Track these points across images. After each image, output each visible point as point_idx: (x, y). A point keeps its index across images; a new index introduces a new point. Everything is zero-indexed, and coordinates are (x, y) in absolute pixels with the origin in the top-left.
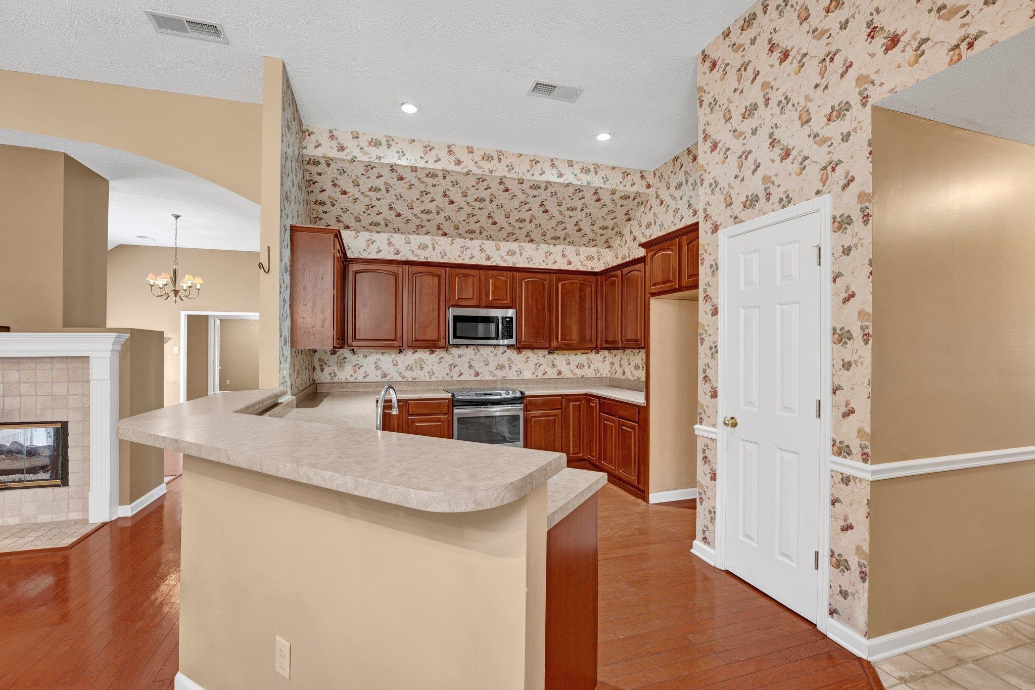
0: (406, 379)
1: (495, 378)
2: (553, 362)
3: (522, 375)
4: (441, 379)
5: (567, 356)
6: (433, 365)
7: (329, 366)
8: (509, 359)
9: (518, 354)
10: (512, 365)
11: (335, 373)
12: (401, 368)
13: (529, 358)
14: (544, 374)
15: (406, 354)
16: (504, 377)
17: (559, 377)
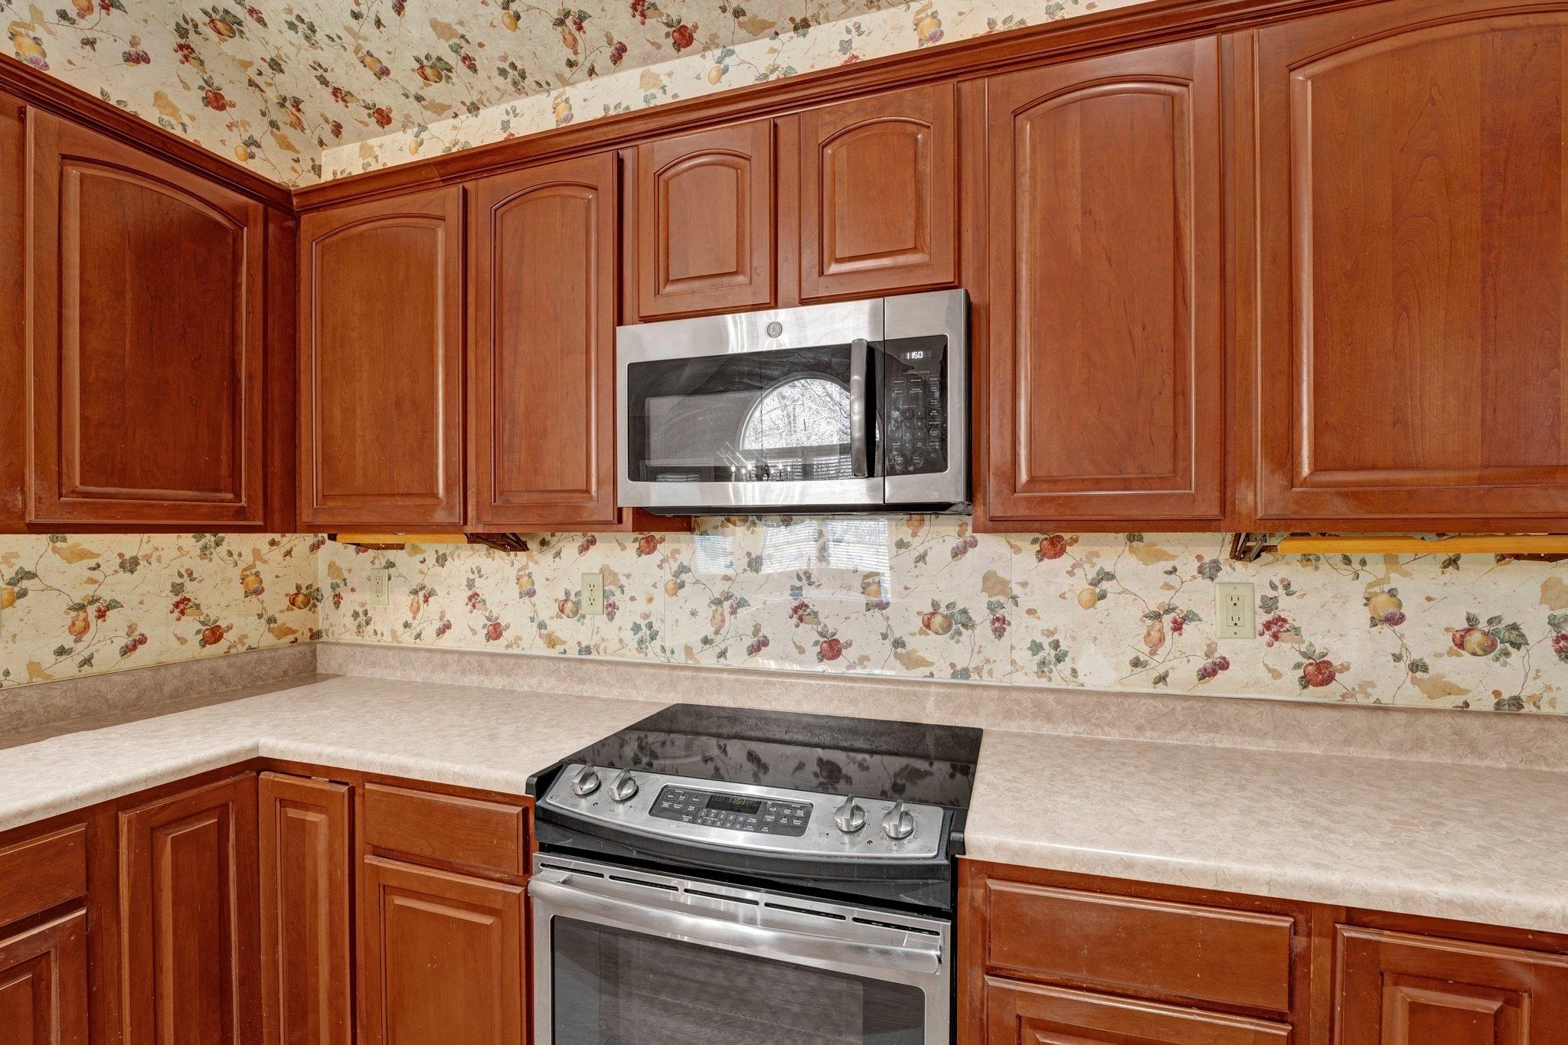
0: (560, 648)
1: (918, 674)
2: (1269, 605)
3: (1065, 667)
4: (680, 659)
5: (1377, 568)
6: (650, 600)
7: (353, 590)
8: (992, 582)
9: (1042, 555)
10: (1009, 612)
11: (366, 613)
12: (545, 605)
13: (1110, 576)
14: (1206, 674)
15: (558, 554)
16: (965, 673)
17: (1313, 694)
